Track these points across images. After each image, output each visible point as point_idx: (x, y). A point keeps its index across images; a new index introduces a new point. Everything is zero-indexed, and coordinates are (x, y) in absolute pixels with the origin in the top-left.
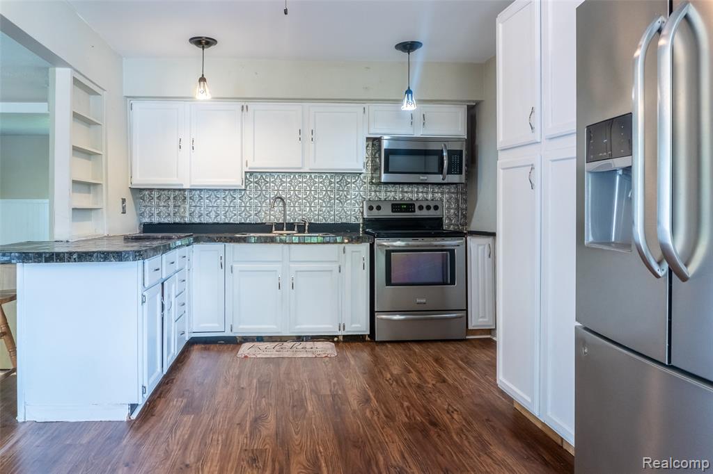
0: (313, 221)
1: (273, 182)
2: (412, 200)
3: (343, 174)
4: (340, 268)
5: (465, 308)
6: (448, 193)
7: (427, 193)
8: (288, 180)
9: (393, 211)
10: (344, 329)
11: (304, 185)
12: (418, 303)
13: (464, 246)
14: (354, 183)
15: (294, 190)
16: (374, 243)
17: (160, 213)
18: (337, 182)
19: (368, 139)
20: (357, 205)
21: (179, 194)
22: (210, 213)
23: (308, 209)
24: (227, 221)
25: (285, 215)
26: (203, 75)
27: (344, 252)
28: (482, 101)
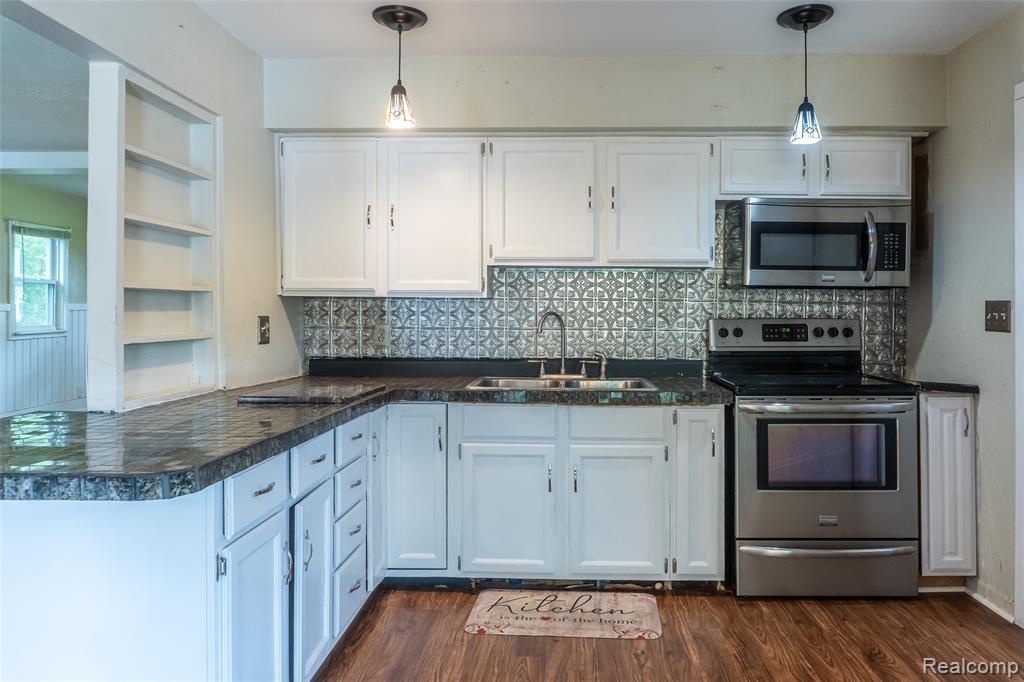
0: (614, 356)
1: (541, 284)
2: (800, 317)
3: (671, 270)
4: (666, 452)
5: (917, 537)
6: (870, 304)
7: (829, 304)
8: (569, 280)
9: (765, 339)
10: (675, 571)
11: (599, 289)
12: (822, 525)
13: (915, 412)
14: (690, 286)
15: (581, 299)
16: (733, 405)
17: (339, 339)
18: (660, 285)
19: (719, 203)
20: (697, 328)
21: (373, 308)
22: (427, 340)
23: (606, 333)
24: (458, 355)
25: (563, 345)
26: (399, 82)
27: (675, 422)
28: (946, 127)
